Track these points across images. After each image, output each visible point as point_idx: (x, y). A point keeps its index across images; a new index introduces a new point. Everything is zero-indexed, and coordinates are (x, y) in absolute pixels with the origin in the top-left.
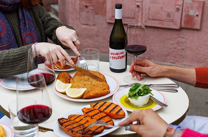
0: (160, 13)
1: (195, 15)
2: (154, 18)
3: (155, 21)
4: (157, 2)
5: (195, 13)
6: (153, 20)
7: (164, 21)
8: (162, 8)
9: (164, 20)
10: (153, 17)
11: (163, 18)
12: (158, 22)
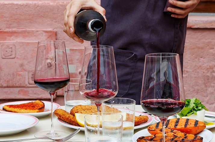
0: (20, 75)
1: (78, 73)
2: (10, 84)
3: (12, 89)
4: (13, 56)
5: (77, 70)
6: (8, 87)
7: (29, 87)
8: (22, 65)
9: (28, 85)
10: (8, 81)
11: (27, 83)
12: (17, 90)
